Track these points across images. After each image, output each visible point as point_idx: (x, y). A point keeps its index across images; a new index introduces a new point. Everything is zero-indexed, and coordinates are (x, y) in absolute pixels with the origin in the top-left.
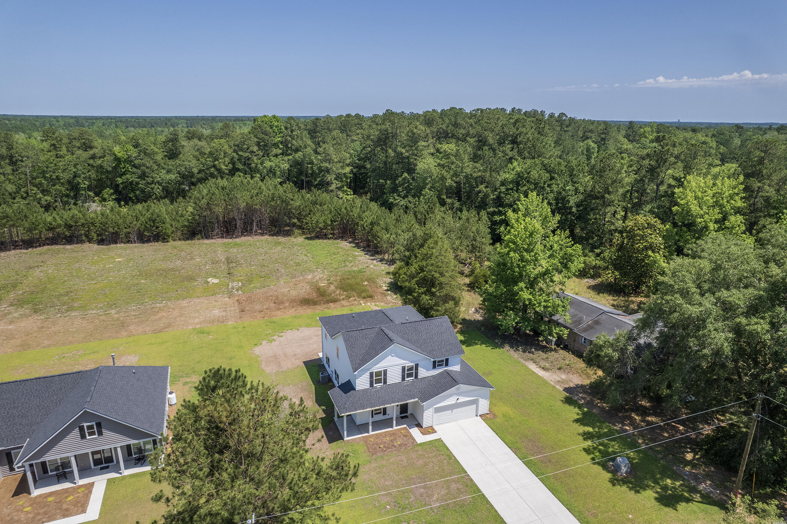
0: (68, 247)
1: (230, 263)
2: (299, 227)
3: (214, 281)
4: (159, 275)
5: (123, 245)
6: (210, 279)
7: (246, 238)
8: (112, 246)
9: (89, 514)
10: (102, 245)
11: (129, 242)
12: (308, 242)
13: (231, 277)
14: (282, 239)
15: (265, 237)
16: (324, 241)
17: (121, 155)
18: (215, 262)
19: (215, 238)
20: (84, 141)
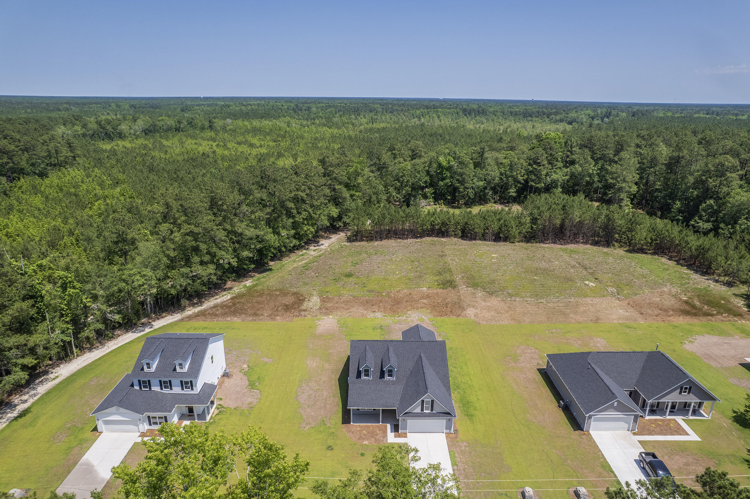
1: (586, 269)
2: (617, 241)
3: (591, 284)
4: (542, 273)
5: (481, 242)
6: (587, 282)
7: (573, 245)
8: (474, 242)
9: (693, 437)
10: (465, 240)
11: (485, 240)
12: (630, 254)
13: (600, 282)
14: (605, 250)
15: (588, 246)
16: (643, 255)
17: (445, 164)
18: (573, 267)
19: (548, 243)
20: (417, 151)
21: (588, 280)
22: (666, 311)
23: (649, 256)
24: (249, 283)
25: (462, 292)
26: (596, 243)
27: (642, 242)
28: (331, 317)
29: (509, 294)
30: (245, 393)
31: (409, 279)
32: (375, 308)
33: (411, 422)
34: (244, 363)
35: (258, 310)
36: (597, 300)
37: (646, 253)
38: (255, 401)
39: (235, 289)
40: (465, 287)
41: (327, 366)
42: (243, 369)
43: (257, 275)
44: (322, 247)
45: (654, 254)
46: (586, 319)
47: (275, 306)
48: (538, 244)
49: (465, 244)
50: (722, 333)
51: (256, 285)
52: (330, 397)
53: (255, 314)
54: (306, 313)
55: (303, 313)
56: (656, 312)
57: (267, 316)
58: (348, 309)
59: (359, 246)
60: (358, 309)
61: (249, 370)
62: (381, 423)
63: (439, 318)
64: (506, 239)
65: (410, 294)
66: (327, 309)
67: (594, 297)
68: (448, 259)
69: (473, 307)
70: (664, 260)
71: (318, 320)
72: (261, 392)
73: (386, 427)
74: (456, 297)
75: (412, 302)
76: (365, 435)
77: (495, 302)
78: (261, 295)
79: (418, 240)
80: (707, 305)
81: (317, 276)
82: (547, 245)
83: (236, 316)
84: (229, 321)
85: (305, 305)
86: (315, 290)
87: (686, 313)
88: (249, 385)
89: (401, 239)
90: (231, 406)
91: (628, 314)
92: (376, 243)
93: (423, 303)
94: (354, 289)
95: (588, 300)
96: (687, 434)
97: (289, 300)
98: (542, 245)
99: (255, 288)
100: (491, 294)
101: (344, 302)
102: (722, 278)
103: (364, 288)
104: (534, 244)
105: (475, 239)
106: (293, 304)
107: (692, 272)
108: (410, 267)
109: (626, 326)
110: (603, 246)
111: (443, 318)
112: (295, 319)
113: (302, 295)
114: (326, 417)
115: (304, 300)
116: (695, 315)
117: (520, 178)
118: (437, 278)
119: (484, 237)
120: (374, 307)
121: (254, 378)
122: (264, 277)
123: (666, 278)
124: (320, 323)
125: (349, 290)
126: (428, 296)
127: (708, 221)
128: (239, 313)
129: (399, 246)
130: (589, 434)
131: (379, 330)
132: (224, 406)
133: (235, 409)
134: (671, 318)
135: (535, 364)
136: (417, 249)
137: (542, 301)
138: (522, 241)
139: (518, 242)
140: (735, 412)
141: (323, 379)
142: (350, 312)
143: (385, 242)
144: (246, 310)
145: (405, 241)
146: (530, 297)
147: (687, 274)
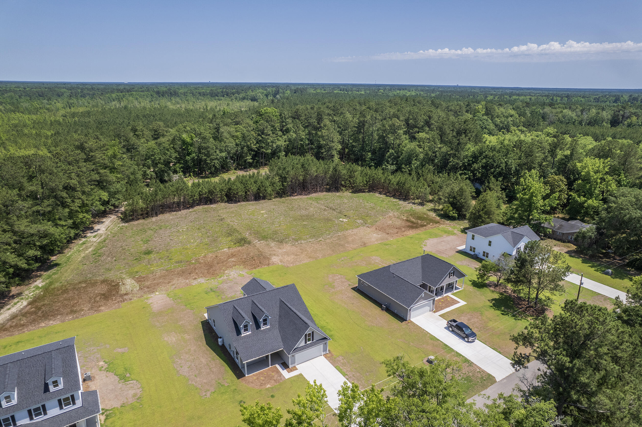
0: (212, 206)
1: (334, 210)
2: (343, 186)
3: (345, 220)
4: (307, 219)
5: (245, 203)
6: (341, 219)
7: (314, 194)
8: (239, 204)
9: (462, 303)
10: (231, 203)
11: (248, 200)
12: (355, 195)
13: (349, 217)
14: (338, 194)
15: (325, 193)
16: (363, 194)
17: (188, 140)
18: (325, 210)
19: (296, 195)
20: (160, 131)
21: (341, 218)
22: (400, 228)
23: (367, 194)
24: (39, 283)
25: (258, 245)
26: (328, 190)
27: (361, 184)
28: (157, 293)
29: (294, 239)
30: (121, 388)
31: (206, 244)
32: (194, 275)
33: (298, 356)
34: (98, 361)
35: (73, 306)
36: (355, 231)
37: (365, 192)
38: (138, 391)
39: (26, 292)
40: (257, 241)
41: (186, 336)
42: (102, 367)
43: (45, 274)
44: (99, 232)
45: (369, 191)
46: (357, 245)
47: (90, 298)
48: (289, 197)
49: (233, 207)
50: (436, 236)
51: (51, 283)
52: (210, 361)
53: (72, 312)
54: (130, 296)
55: (125, 297)
56: (396, 231)
57: (89, 310)
58: (169, 282)
59: (138, 224)
60: (178, 280)
61: (109, 365)
62: (270, 367)
63: (254, 270)
64: (264, 198)
65: (217, 257)
66: (148, 288)
67: (352, 229)
68: (228, 221)
69: (274, 255)
70: (377, 195)
71: (147, 299)
72: (137, 381)
73: (276, 368)
74: (256, 250)
75: (222, 262)
76: (263, 380)
77: (287, 247)
78: (66, 291)
79: (191, 210)
80: (419, 219)
81: (115, 260)
82: (296, 197)
83: (50, 320)
84: (44, 327)
85: (123, 290)
86: (122, 273)
87: (412, 227)
88: (120, 379)
89: (174, 211)
90: (116, 406)
91: (380, 236)
92: (154, 219)
93: (233, 261)
94: (162, 263)
95: (350, 231)
96: (459, 302)
97: (102, 289)
98: (292, 197)
99: (53, 287)
100: (281, 242)
101: (160, 277)
102: (417, 201)
103: (171, 261)
104: (287, 198)
105: (239, 201)
106: (110, 291)
107: (398, 200)
108: (200, 234)
109: (385, 244)
110: (334, 191)
111: (257, 269)
112: (123, 304)
113: (113, 281)
114: (219, 379)
115: (118, 285)
116: (416, 228)
117: (254, 147)
118: (230, 238)
119: (246, 199)
120: (192, 275)
121: (120, 370)
122: (54, 274)
123: (386, 206)
124: (150, 301)
125: (157, 266)
126: (233, 255)
127: (392, 164)
128: (52, 316)
129: (178, 218)
130: (411, 322)
131: (213, 293)
132: (107, 408)
133: (122, 406)
134: (405, 233)
135: (348, 285)
136: (195, 218)
137: (320, 239)
138: (277, 197)
139: (275, 198)
140: (471, 281)
141: (192, 349)
142: (173, 285)
143: (161, 217)
144: (57, 310)
145: (180, 212)
146: (310, 237)
147: (396, 202)
